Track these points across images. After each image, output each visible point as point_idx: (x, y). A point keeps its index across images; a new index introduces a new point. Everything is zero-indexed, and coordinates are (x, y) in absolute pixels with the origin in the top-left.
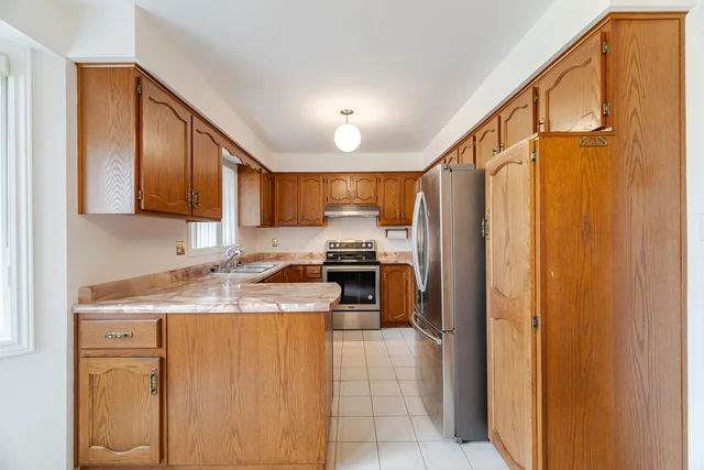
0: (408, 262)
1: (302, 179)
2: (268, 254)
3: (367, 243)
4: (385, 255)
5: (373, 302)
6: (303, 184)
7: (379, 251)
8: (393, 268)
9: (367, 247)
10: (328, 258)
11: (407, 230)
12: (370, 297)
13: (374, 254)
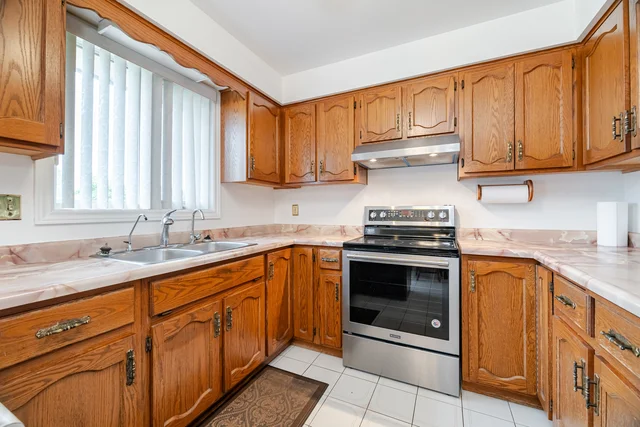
0: (536, 255)
1: (321, 107)
2: (287, 226)
3: (437, 212)
4: (477, 234)
5: (443, 334)
6: (322, 116)
7: (464, 226)
8: (496, 265)
9: (436, 218)
10: (367, 236)
11: (529, 183)
12: (436, 324)
13: (450, 232)
